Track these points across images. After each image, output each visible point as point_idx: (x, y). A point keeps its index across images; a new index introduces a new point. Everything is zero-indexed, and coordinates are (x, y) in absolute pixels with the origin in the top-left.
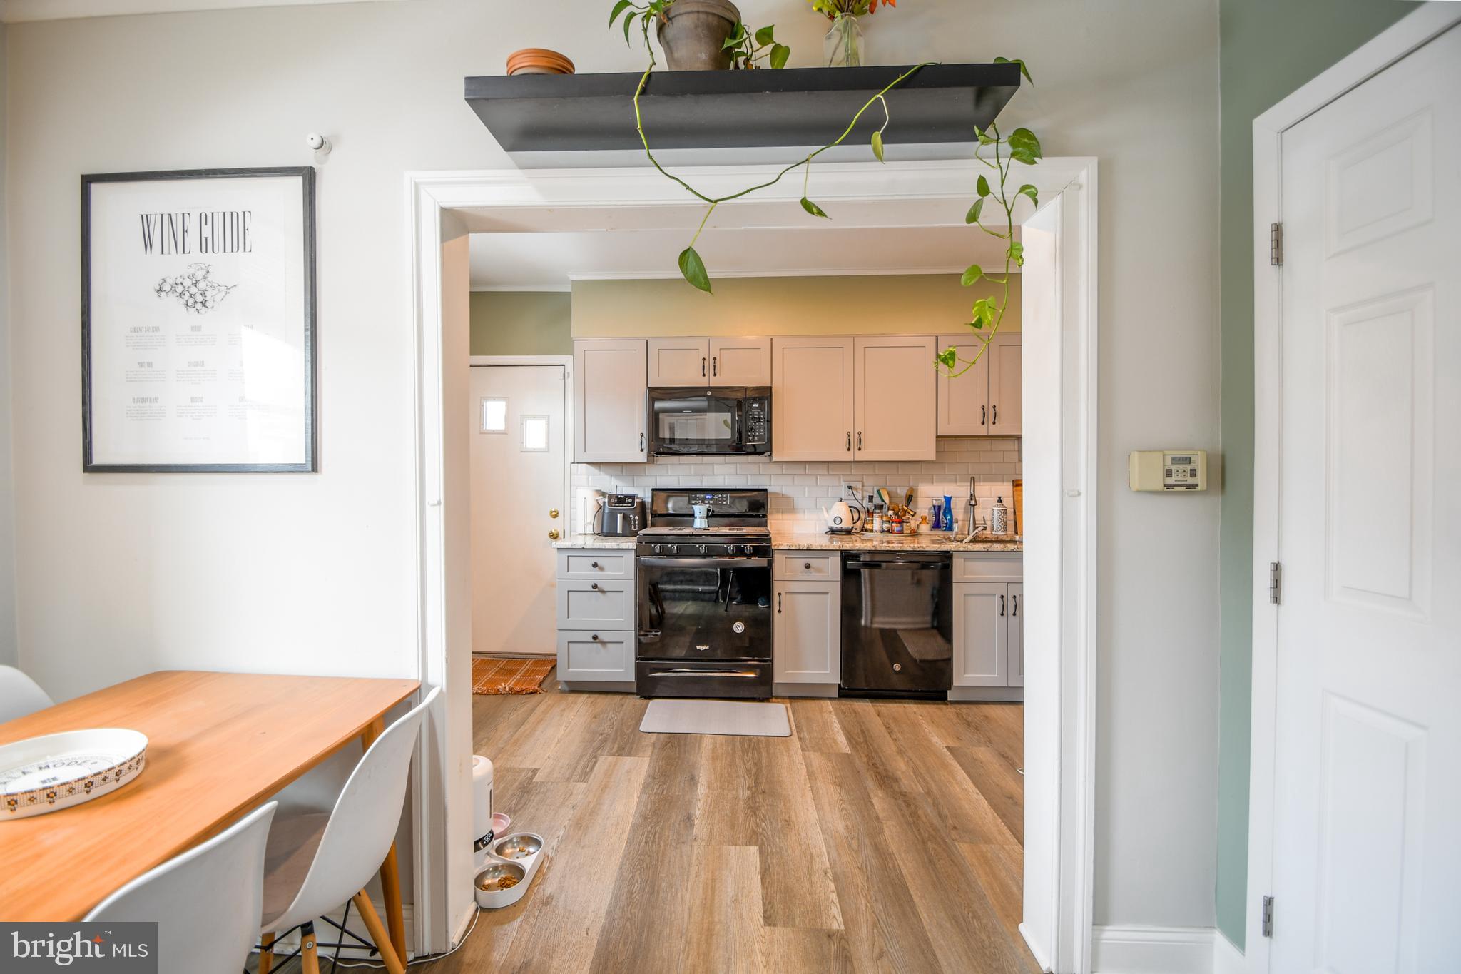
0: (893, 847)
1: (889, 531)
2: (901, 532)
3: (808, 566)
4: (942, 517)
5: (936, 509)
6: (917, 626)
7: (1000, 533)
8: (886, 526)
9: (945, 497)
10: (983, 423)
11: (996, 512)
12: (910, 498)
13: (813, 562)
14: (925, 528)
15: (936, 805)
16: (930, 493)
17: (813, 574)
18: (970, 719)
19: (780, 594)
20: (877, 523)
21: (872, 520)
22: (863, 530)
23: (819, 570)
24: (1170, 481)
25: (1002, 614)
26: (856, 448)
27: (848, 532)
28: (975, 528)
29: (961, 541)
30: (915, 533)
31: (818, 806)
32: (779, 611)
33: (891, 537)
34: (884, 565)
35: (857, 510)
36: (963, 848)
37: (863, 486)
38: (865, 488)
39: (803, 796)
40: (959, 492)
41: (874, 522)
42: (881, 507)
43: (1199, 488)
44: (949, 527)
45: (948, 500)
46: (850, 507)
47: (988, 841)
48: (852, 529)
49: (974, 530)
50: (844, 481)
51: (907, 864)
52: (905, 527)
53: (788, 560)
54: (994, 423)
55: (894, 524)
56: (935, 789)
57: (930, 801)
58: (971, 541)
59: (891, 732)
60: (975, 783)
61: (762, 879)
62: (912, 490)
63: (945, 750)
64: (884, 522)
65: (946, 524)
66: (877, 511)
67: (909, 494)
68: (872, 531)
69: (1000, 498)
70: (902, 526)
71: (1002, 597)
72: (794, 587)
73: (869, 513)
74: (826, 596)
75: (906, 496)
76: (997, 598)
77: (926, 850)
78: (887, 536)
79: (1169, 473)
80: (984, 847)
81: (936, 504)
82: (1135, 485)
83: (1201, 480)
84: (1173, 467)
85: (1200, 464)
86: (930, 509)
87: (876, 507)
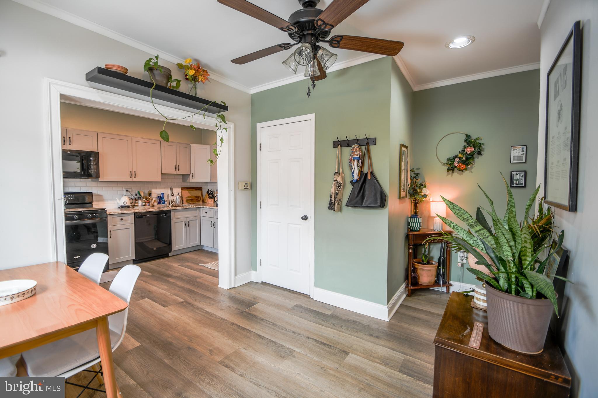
0: (183, 285)
1: (145, 205)
2: (149, 205)
3: (122, 219)
4: (160, 200)
5: (159, 197)
6: (150, 239)
7: (179, 204)
8: (144, 204)
9: (161, 193)
10: (175, 170)
11: (178, 198)
12: (150, 194)
13: (124, 218)
14: (156, 204)
15: (185, 276)
16: (156, 192)
17: (123, 222)
18: (179, 258)
19: (110, 231)
20: (140, 203)
21: (138, 202)
22: (134, 206)
23: (126, 220)
24: (245, 188)
25: (185, 227)
26: (134, 177)
27: (128, 207)
28: (172, 203)
29: (168, 207)
30: (153, 206)
31: (156, 286)
32: (110, 237)
33: (146, 207)
34: (144, 217)
35: (132, 199)
36: (198, 280)
37: (132, 190)
38: (133, 191)
39: (148, 286)
40: (166, 192)
41: (139, 203)
42: (140, 198)
43: (249, 189)
44: (164, 203)
45: (163, 194)
46: (129, 198)
47: (202, 277)
48: (130, 206)
49: (171, 204)
50: (125, 189)
51: (189, 287)
52: (150, 204)
53: (113, 218)
54: (178, 170)
55: (146, 203)
56: (183, 273)
57: (184, 276)
58: (171, 207)
59: (159, 267)
60: (191, 270)
61: (155, 302)
62: (150, 191)
63: (178, 266)
64: (143, 203)
65: (163, 202)
66: (139, 199)
67: (149, 193)
68: (138, 206)
69: (178, 193)
70: (149, 204)
71: (185, 222)
72: (116, 228)
73: (136, 200)
74: (129, 229)
75: (148, 193)
76: (184, 222)
77: (190, 283)
78: (145, 207)
79: (245, 186)
80: (203, 278)
81: (159, 196)
82: (240, 189)
83: (249, 188)
84: (245, 185)
85: (249, 184)
86: (157, 197)
87: (139, 198)
